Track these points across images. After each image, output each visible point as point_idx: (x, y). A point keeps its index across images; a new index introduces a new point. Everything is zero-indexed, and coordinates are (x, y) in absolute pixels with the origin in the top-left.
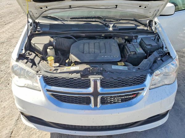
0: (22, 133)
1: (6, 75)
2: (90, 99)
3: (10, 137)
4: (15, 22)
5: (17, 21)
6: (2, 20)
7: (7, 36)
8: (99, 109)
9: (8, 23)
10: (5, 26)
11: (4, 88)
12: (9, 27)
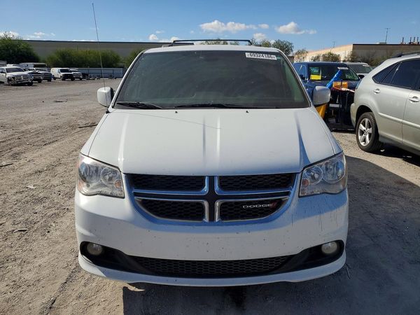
0: (74, 303)
1: (44, 220)
2: (201, 207)
3: (51, 308)
4: (63, 142)
5: (67, 140)
6: (39, 139)
7: (48, 162)
8: (218, 224)
9: (49, 143)
10: (44, 147)
11: (40, 238)
12: (51, 148)
